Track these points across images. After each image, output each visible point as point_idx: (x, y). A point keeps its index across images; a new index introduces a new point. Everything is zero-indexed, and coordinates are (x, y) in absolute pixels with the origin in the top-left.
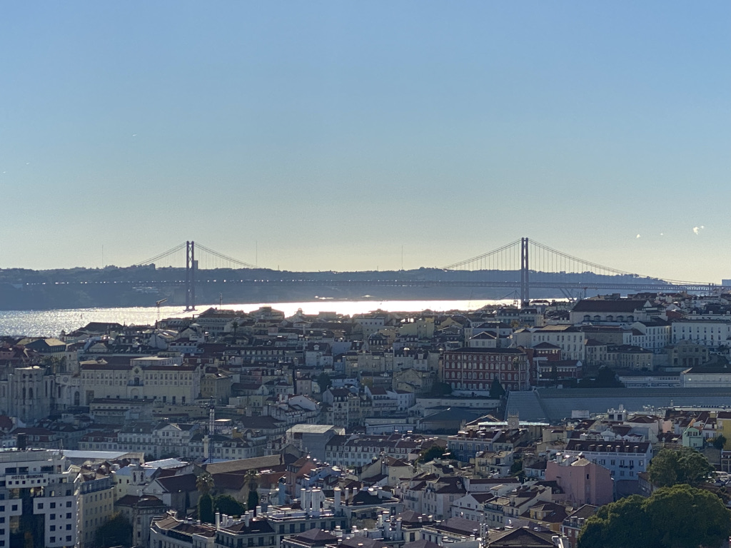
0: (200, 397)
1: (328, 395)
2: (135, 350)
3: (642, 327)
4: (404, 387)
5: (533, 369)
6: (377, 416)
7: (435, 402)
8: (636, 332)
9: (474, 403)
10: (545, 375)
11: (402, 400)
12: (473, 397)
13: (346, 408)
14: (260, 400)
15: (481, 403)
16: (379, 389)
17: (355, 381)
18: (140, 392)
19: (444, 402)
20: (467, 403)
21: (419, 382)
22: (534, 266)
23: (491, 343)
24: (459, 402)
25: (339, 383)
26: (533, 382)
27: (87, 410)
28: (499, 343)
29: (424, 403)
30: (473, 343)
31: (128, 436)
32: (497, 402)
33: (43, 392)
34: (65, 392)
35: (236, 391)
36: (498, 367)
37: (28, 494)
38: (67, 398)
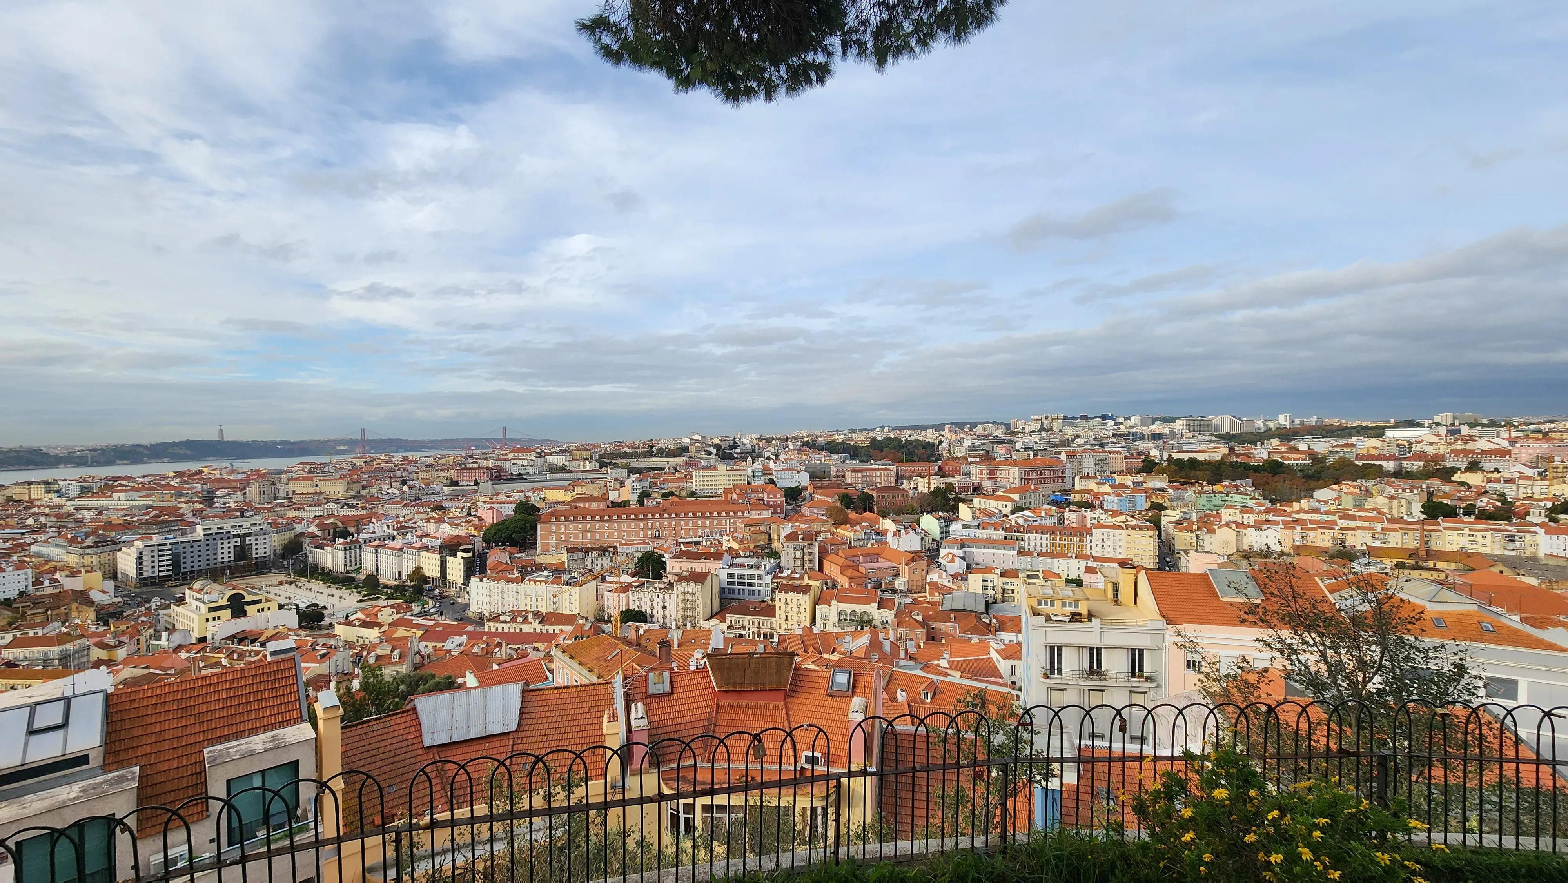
0: (347, 491)
1: (405, 488)
2: (318, 474)
3: (535, 459)
4: (438, 484)
5: (492, 475)
6: (427, 494)
7: (451, 488)
8: (532, 461)
9: (467, 488)
10: (496, 477)
11: (437, 489)
12: (467, 486)
15: (470, 488)
16: (428, 485)
19: (454, 488)
21: (445, 481)
23: (476, 466)
24: (461, 488)
25: (411, 483)
26: (492, 480)
27: (292, 498)
28: (479, 466)
30: (468, 466)
32: (476, 487)
33: (270, 492)
34: (281, 491)
35: (364, 488)
36: (478, 475)
37: (242, 537)
38: (282, 494)
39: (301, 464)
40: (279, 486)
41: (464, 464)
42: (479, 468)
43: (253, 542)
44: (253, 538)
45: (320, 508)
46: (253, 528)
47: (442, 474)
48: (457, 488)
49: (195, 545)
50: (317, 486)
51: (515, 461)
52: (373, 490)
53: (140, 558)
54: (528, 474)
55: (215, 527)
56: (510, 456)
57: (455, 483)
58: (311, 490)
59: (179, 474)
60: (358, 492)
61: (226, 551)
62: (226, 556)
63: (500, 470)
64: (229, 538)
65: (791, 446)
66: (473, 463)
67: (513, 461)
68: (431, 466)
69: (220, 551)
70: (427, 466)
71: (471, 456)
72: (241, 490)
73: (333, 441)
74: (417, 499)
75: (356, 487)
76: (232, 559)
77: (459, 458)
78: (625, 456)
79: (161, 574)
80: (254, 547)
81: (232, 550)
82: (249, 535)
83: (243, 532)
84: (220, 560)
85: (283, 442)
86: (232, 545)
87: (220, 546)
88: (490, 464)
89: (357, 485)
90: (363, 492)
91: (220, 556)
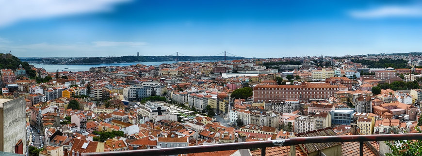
1: (196, 74)
5: (226, 70)
6: (203, 77)
21: (209, 72)
22: (226, 55)
24: (215, 75)
29: (210, 75)
30: (217, 67)
32: (220, 75)
33: (156, 73)
34: (159, 73)
36: (221, 70)
37: (153, 88)
39: (163, 64)
42: (221, 67)
43: (156, 90)
46: (156, 85)
47: (208, 69)
49: (142, 89)
52: (186, 75)
53: (129, 92)
55: (146, 84)
56: (232, 63)
57: (212, 73)
58: (167, 73)
59: (132, 66)
61: (149, 92)
64: (150, 88)
65: (346, 61)
68: (204, 66)
72: (148, 72)
73: (168, 56)
75: (181, 73)
76: (151, 95)
78: (277, 64)
79: (134, 98)
82: (155, 87)
87: (147, 90)
88: (225, 66)
90: (183, 75)
91: (147, 94)
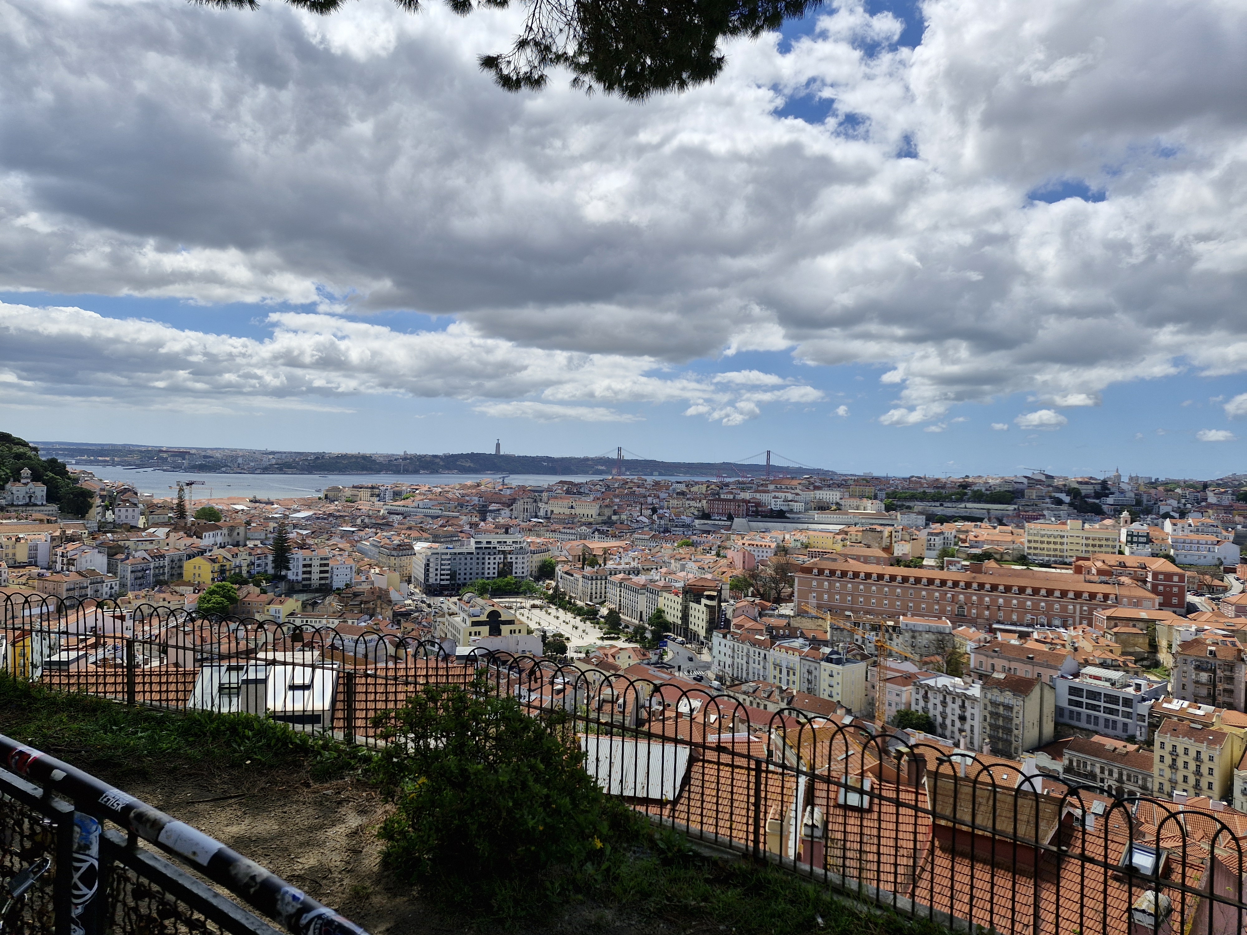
0: (599, 515)
1: (655, 517)
2: (574, 494)
3: (800, 492)
4: (689, 514)
5: (748, 509)
6: (676, 526)
7: (703, 521)
8: (797, 494)
9: (720, 523)
10: (753, 512)
11: (688, 520)
12: (720, 520)
13: (663, 522)
14: (625, 517)
15: (723, 523)
16: (678, 515)
17: (668, 511)
18: (573, 511)
19: (706, 522)
20: (717, 522)
21: (696, 513)
23: (731, 497)
24: (713, 522)
25: (661, 511)
26: (747, 515)
27: (549, 518)
28: (734, 497)
29: (697, 522)
30: (722, 496)
31: (565, 530)
32: (729, 523)
33: (532, 510)
34: (542, 510)
35: (615, 513)
36: (732, 507)
37: (505, 553)
38: (542, 513)
39: (561, 482)
40: (540, 505)
41: (718, 494)
42: (734, 499)
43: (514, 560)
44: (514, 557)
45: (573, 531)
46: (514, 545)
47: (692, 503)
48: (709, 522)
49: (469, 557)
50: (572, 507)
51: (777, 494)
52: (624, 517)
53: (428, 565)
54: (791, 511)
55: (484, 541)
56: (771, 487)
57: (706, 516)
58: (567, 511)
60: (610, 518)
61: (492, 566)
62: (491, 571)
63: (758, 504)
64: (495, 554)
66: (727, 493)
67: (773, 494)
68: (683, 493)
69: (487, 566)
70: (678, 493)
71: (727, 485)
72: (509, 506)
73: (592, 459)
74: (666, 531)
75: (607, 512)
76: (496, 575)
77: (713, 486)
79: (442, 583)
80: (514, 565)
81: (496, 566)
82: (511, 552)
83: (507, 548)
84: (486, 575)
85: (548, 459)
86: (497, 561)
87: (487, 561)
88: (747, 495)
89: (609, 509)
90: (614, 518)
91: (486, 571)
